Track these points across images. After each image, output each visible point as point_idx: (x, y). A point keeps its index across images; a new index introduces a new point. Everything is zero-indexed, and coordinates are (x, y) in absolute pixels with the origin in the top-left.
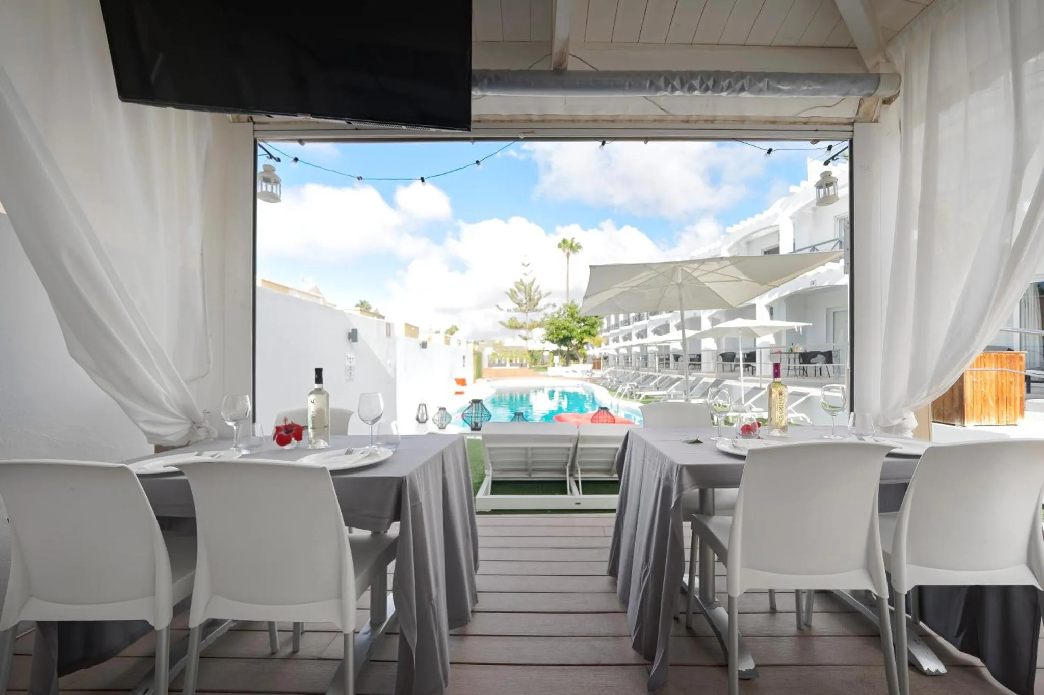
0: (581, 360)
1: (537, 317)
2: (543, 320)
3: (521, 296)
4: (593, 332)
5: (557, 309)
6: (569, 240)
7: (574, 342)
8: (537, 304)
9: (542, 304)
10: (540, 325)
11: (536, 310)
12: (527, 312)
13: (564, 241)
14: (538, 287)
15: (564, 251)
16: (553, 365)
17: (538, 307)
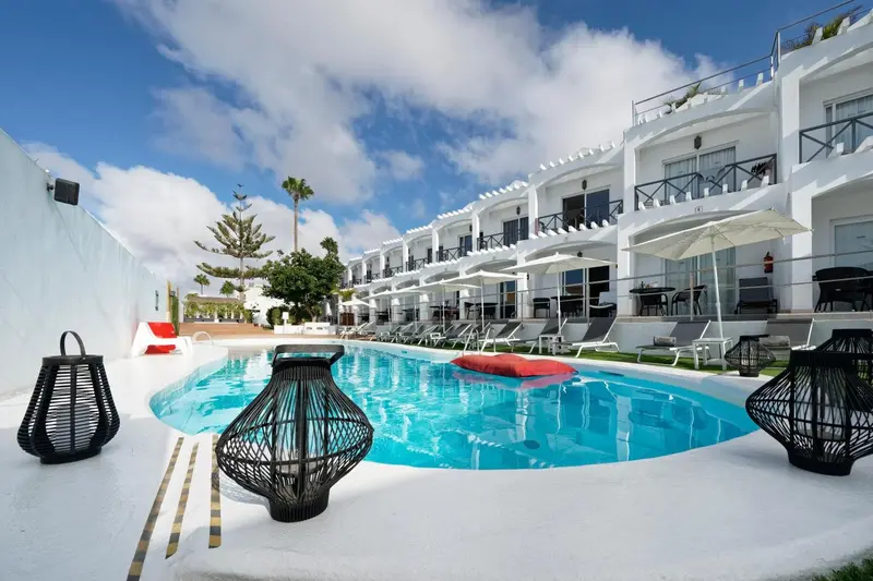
0: (315, 318)
1: (259, 264)
2: (265, 268)
3: (234, 235)
4: (330, 286)
5: (284, 256)
6: (298, 180)
7: (307, 298)
8: (259, 247)
9: (262, 250)
10: (261, 274)
11: (255, 256)
12: (242, 258)
13: (292, 181)
14: (259, 227)
15: (290, 193)
16: (282, 323)
17: (257, 252)
